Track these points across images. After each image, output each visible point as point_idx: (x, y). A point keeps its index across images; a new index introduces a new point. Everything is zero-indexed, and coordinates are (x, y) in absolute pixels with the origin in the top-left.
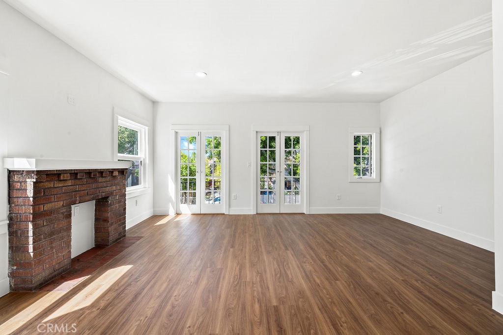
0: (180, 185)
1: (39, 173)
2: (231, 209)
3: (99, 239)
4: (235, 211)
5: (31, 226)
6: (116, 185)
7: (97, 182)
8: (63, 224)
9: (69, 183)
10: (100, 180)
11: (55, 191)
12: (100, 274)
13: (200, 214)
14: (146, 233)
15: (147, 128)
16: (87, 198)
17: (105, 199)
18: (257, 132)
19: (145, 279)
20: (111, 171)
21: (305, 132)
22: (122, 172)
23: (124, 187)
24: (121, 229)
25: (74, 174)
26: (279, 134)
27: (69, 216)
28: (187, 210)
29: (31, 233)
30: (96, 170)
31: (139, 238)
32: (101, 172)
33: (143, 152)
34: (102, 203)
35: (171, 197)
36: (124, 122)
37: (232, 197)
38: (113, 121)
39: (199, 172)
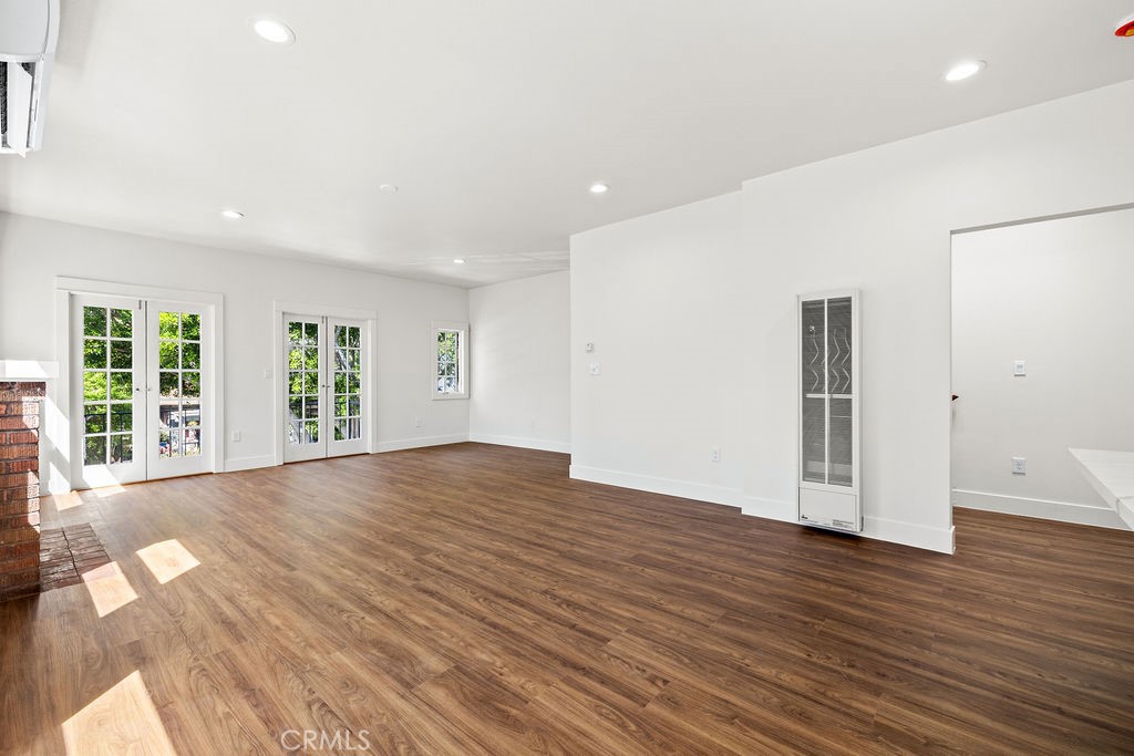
0: (82, 423)
2: (229, 460)
4: (239, 463)
13: (147, 482)
18: (283, 313)
21: (370, 322)
26: (325, 320)
28: (108, 478)
37: (232, 437)
39: (143, 388)
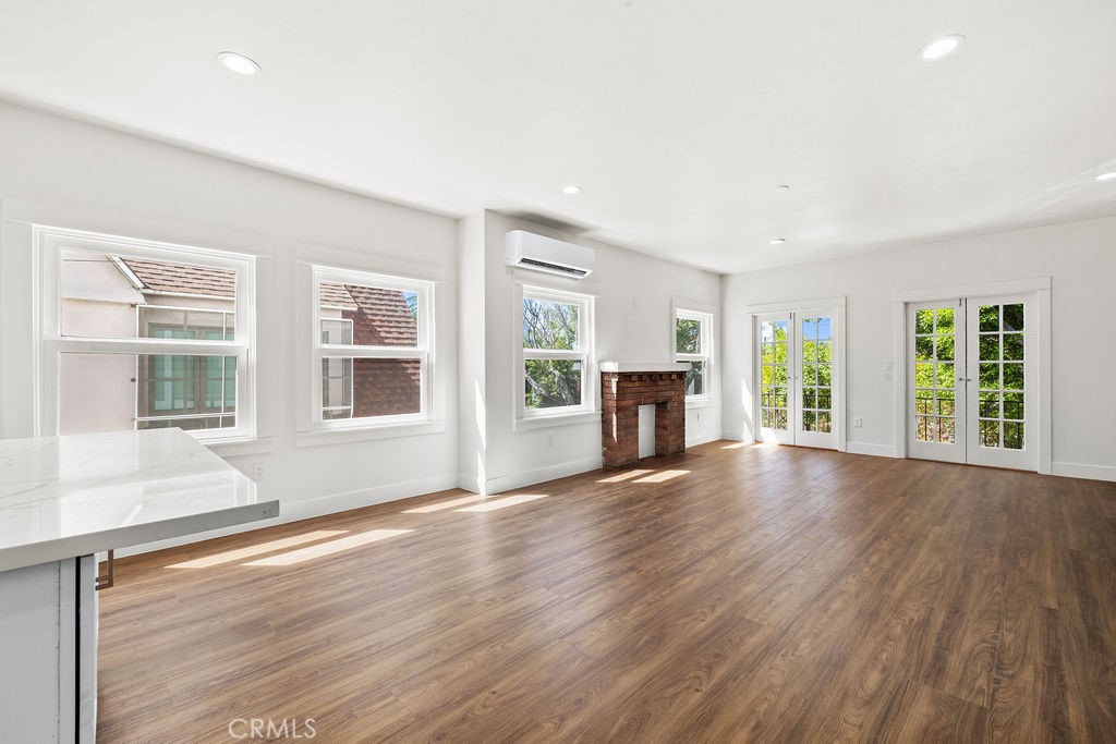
1: (619, 374)
2: (850, 443)
3: (659, 448)
4: (858, 447)
5: (615, 417)
6: (675, 390)
7: (657, 385)
8: (633, 421)
9: (637, 384)
10: (660, 383)
11: (628, 390)
12: (661, 471)
13: (794, 446)
14: (709, 453)
15: (712, 316)
16: (650, 400)
17: (665, 403)
18: (906, 304)
19: (701, 480)
20: (670, 374)
21: (1039, 293)
22: (681, 375)
23: (683, 393)
24: (680, 441)
25: (640, 375)
26: (963, 302)
27: (637, 415)
28: (772, 439)
29: (615, 423)
30: (656, 372)
31: (699, 456)
32: (661, 375)
33: (706, 351)
34: (661, 407)
35: (747, 416)
36: (683, 314)
37: (853, 424)
38: (671, 313)
39: (792, 377)
